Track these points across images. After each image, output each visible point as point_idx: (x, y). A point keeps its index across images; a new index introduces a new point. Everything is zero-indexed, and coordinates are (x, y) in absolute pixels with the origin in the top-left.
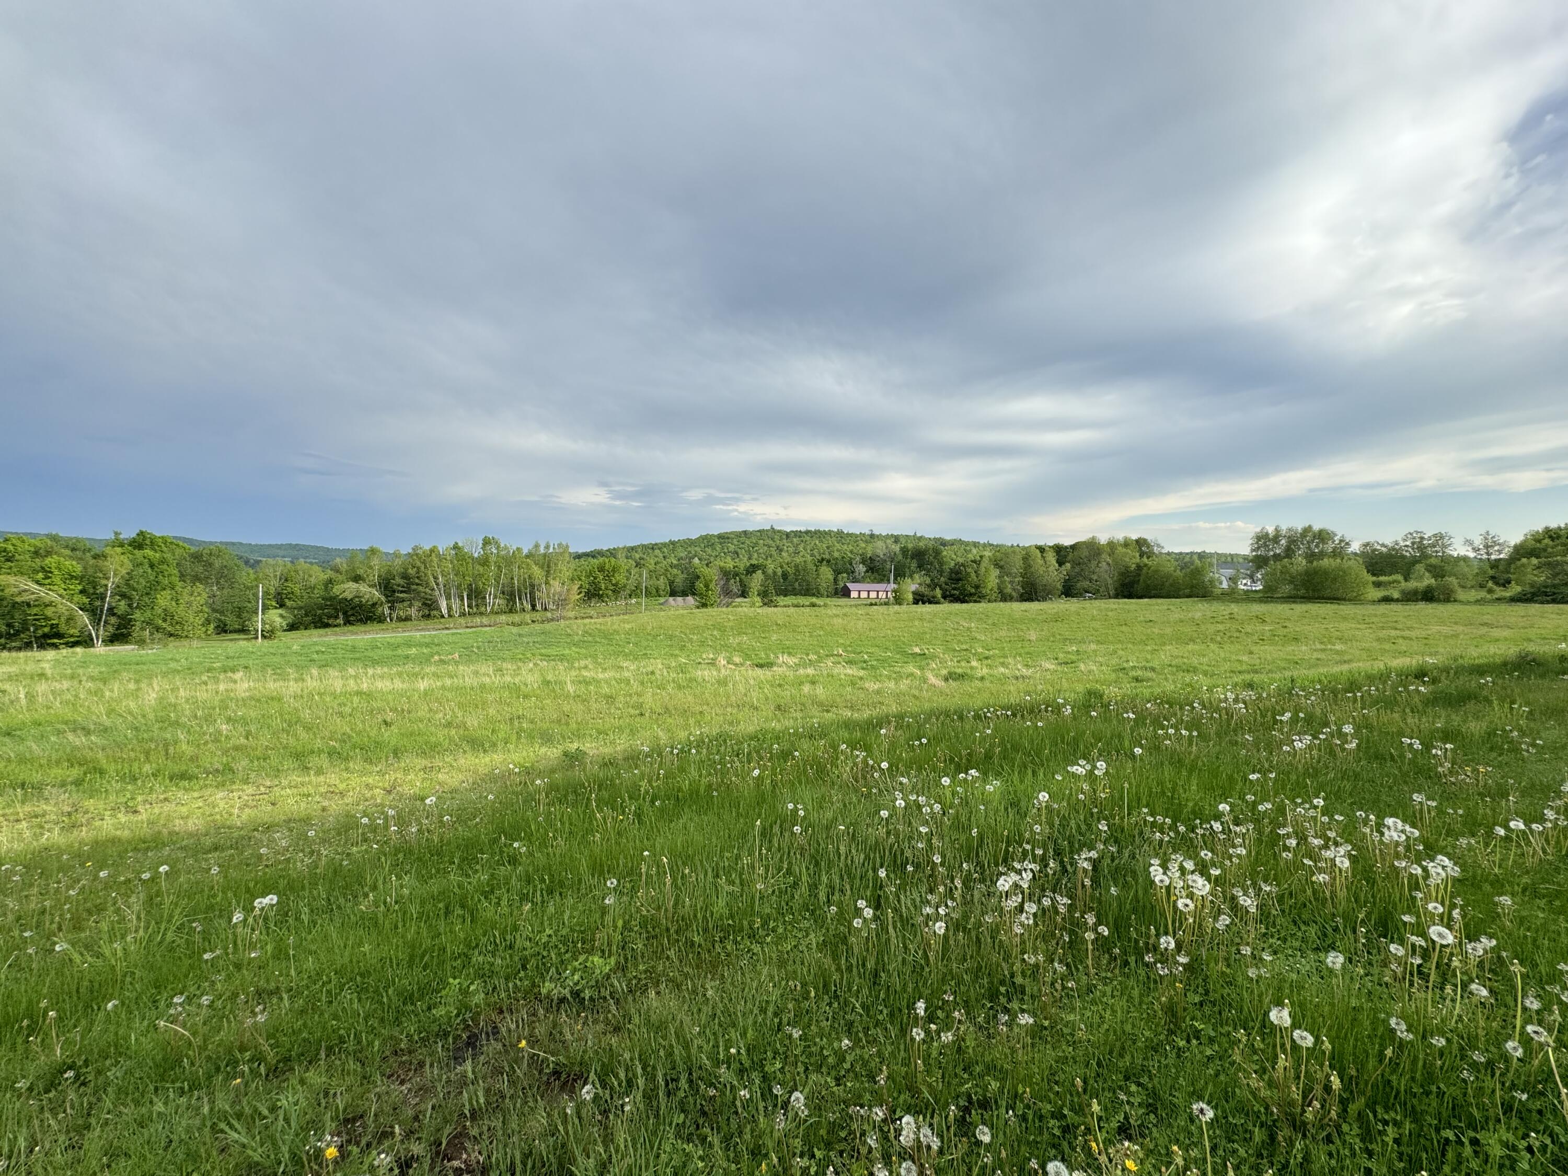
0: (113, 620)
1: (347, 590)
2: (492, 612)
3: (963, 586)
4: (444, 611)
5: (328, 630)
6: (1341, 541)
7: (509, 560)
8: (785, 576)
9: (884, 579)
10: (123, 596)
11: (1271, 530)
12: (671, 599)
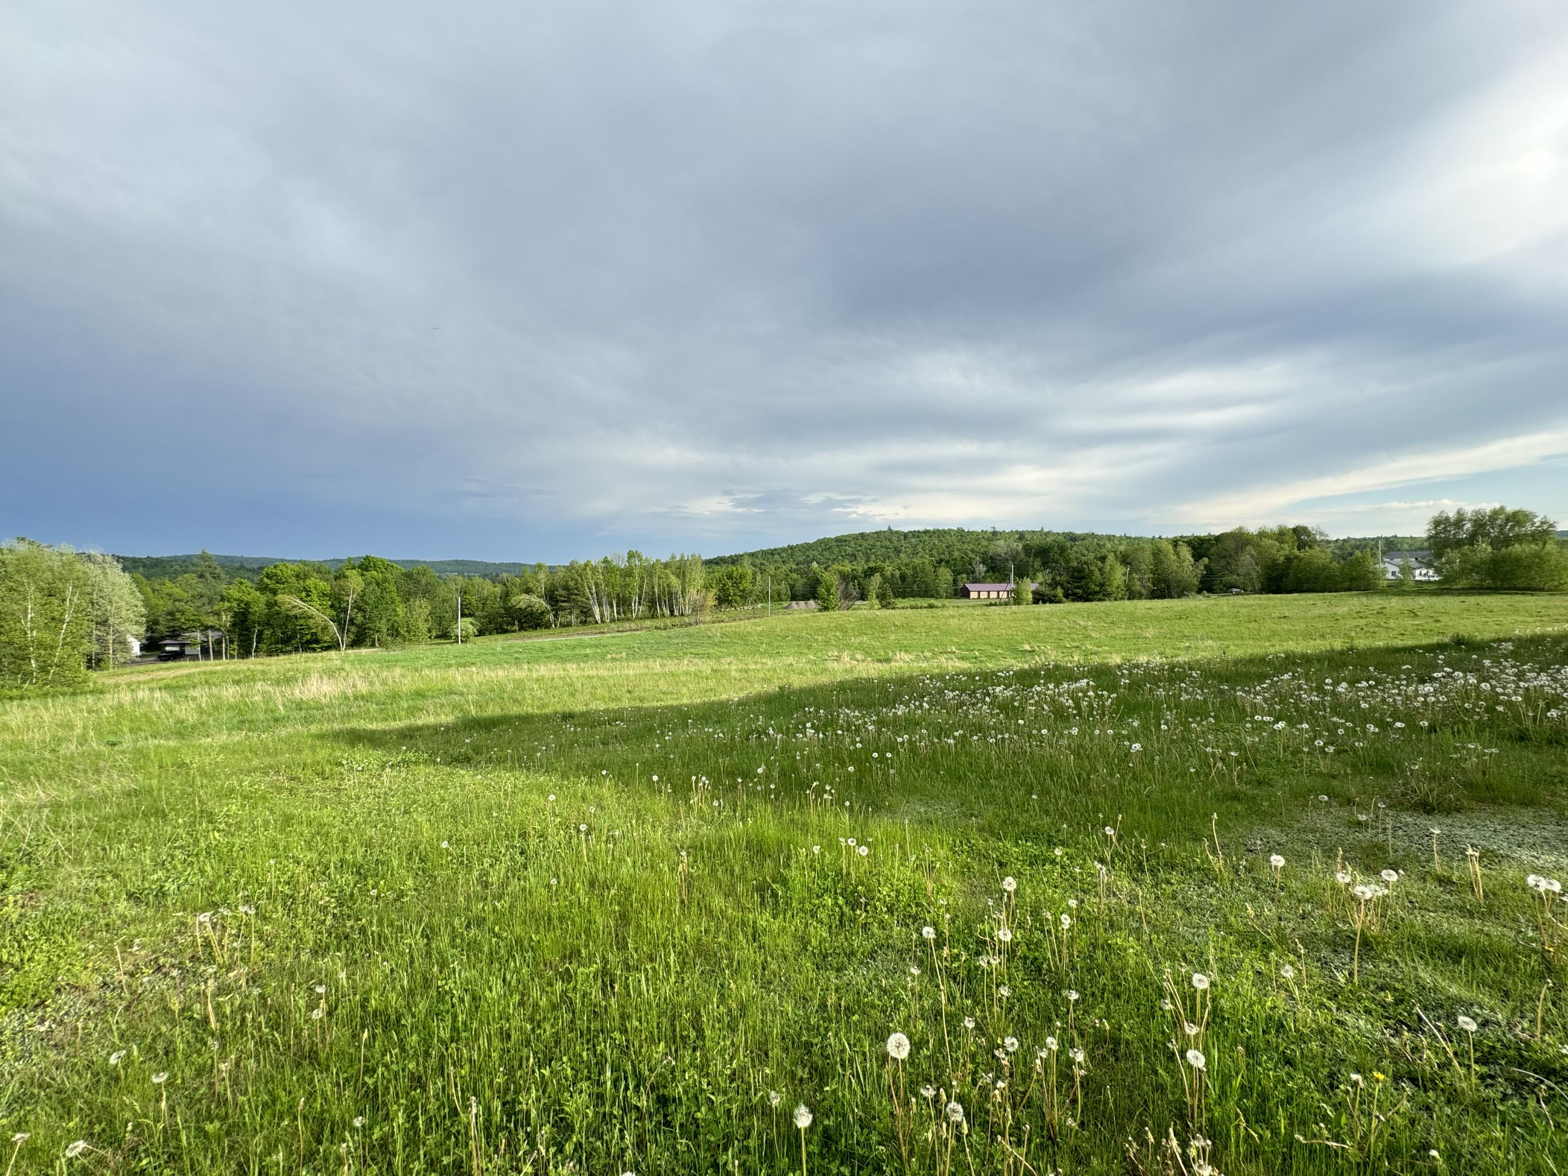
0: (353, 629)
1: (521, 600)
2: (637, 618)
3: (1087, 584)
4: (598, 617)
5: (508, 635)
6: (1543, 523)
7: (650, 571)
8: (903, 577)
9: (1004, 579)
10: (360, 609)
11: (1452, 515)
12: (794, 603)
